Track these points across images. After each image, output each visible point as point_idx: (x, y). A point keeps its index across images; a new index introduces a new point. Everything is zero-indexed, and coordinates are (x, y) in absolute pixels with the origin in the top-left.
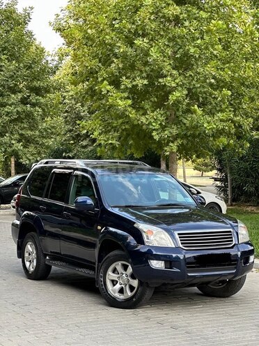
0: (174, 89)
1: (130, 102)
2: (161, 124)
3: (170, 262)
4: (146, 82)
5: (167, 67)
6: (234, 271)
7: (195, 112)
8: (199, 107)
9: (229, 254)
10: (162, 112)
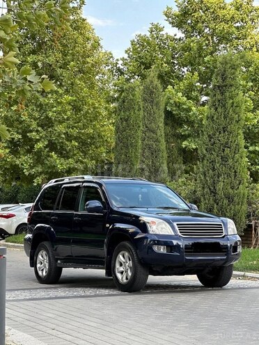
0: (38, 141)
1: (7, 151)
2: (30, 165)
3: (170, 247)
4: (20, 137)
5: (34, 125)
6: (225, 257)
7: (52, 157)
8: (55, 154)
9: (219, 243)
10: (31, 157)
